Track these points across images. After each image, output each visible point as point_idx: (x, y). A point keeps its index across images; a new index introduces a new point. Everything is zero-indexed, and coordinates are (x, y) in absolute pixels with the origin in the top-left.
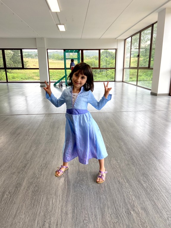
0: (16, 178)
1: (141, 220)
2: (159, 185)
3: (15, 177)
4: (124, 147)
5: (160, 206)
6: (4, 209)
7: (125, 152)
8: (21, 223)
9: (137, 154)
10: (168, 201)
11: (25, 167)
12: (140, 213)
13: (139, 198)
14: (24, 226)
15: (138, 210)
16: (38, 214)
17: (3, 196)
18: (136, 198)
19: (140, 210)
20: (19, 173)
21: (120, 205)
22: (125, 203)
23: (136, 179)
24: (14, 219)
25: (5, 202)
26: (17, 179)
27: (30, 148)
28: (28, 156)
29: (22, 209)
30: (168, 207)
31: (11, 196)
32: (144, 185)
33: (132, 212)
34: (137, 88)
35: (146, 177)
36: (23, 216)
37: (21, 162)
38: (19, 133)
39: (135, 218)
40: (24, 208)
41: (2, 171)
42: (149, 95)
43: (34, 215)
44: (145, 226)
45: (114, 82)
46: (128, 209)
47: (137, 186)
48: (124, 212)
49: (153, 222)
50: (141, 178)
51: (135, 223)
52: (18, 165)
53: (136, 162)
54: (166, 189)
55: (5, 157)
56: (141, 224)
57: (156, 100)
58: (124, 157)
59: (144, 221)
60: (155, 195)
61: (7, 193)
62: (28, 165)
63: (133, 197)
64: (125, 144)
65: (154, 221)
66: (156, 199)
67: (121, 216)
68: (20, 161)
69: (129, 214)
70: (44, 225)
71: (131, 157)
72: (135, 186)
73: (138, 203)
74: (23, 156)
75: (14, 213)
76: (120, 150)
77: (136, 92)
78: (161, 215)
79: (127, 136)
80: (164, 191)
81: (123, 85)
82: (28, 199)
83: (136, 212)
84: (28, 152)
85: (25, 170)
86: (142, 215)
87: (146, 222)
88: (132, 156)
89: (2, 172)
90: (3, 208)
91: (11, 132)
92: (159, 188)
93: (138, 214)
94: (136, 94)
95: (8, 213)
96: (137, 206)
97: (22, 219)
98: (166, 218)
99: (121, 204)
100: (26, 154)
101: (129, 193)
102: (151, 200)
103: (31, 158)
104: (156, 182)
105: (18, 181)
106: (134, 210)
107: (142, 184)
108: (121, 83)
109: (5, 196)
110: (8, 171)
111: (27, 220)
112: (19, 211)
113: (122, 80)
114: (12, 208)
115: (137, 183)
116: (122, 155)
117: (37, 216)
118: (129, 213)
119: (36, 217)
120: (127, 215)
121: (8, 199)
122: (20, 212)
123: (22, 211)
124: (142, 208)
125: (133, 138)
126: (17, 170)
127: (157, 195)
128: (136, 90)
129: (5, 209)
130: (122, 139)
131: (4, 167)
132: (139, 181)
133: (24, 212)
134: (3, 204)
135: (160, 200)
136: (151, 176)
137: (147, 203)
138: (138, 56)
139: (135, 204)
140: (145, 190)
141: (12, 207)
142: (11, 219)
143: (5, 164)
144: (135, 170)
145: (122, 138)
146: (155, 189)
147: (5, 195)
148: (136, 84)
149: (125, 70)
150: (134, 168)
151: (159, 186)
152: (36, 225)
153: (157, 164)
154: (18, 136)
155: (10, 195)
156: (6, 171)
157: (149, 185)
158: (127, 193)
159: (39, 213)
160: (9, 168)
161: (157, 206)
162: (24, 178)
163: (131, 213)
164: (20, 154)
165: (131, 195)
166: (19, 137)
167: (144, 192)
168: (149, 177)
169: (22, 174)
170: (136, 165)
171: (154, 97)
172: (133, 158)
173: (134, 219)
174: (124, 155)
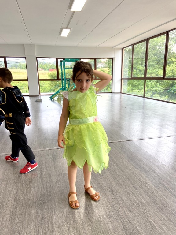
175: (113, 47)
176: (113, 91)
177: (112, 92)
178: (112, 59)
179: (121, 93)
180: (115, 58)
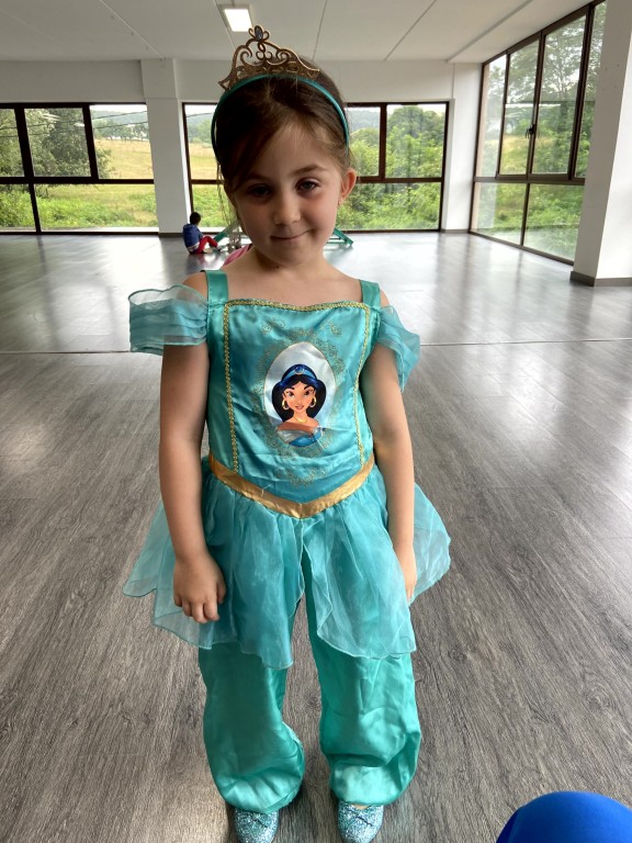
0: (98, 553)
1: (495, 678)
2: (564, 579)
3: (97, 550)
4: (456, 465)
5: (560, 639)
6: (67, 642)
7: (459, 480)
8: (124, 679)
9: (501, 486)
10: (590, 628)
11: (125, 520)
12: (494, 659)
13: (495, 616)
14: (133, 687)
15: (489, 650)
16: (174, 654)
17: (61, 604)
18: (485, 615)
19: (494, 651)
20: (107, 537)
21: (432, 633)
22: (449, 629)
23: (490, 561)
24: (100, 668)
25: (70, 622)
26: (102, 554)
27: (139, 461)
28: (132, 488)
29: (122, 640)
30: (586, 643)
31: (85, 606)
32: (516, 579)
33: (469, 656)
34: (521, 255)
35: (522, 556)
36: (129, 661)
37: (111, 506)
38: (97, 416)
39: (477, 671)
40: (129, 637)
41: (52, 530)
42: (564, 281)
43: (163, 657)
44: (509, 695)
45: (435, 236)
46: (457, 647)
47: (490, 582)
48: (443, 655)
49: (534, 686)
50: (508, 559)
51: (478, 686)
52: (102, 514)
53: (496, 511)
54: (588, 593)
55: (57, 490)
56: (497, 690)
57: (590, 301)
58: (454, 495)
59: (505, 682)
60: (547, 609)
61: (73, 596)
62: (135, 515)
63: (477, 615)
64: (462, 453)
65: (538, 683)
66: (549, 620)
67: (435, 664)
68: (109, 502)
69: (457, 660)
70: (194, 685)
71: (477, 496)
72: (484, 580)
73: (489, 631)
74: (116, 488)
75: (100, 653)
76: (442, 472)
77: (518, 273)
78: (561, 665)
79: (472, 428)
80: (580, 598)
81: (469, 245)
82: (141, 614)
83: (481, 656)
84: (133, 475)
85: (127, 530)
86: (500, 664)
87: (510, 683)
88: (481, 493)
89: (53, 535)
90: (63, 637)
91: (68, 412)
92: (563, 590)
93: (488, 661)
94: (518, 281)
95: (82, 652)
96: (485, 637)
97: (127, 669)
98: (579, 676)
99: (437, 632)
100: (126, 481)
101: (464, 600)
102: (535, 623)
103: (142, 495)
104: (556, 570)
105: (106, 563)
106: (474, 650)
107: (508, 578)
108: (462, 239)
109: (68, 605)
110: (70, 532)
111: (140, 672)
112: (113, 648)
113: (465, 227)
114: (91, 639)
115: (494, 572)
116: (450, 487)
117: (173, 662)
118: (458, 657)
119: (169, 664)
120: (454, 662)
121: (79, 615)
122: (117, 650)
123: (124, 646)
124: (502, 647)
125: (491, 437)
126: (100, 527)
127: (553, 608)
128: (520, 266)
129: (71, 642)
130: (451, 438)
131: (57, 518)
132: (499, 569)
133: (129, 650)
134: (61, 629)
135: (563, 624)
136: (541, 554)
137: (519, 631)
138: (533, 131)
139: (480, 634)
140: (518, 594)
141: (92, 636)
142: (89, 670)
143: (60, 511)
144: (488, 534)
145: (452, 436)
146: (551, 591)
147: (68, 603)
148: (518, 243)
149: (479, 185)
150: (486, 530)
151: (562, 583)
152: (170, 684)
153: (566, 519)
154: (95, 423)
155: (81, 603)
156: (66, 533)
157: (532, 579)
158: (458, 600)
159: (179, 653)
160: (73, 522)
161: (552, 641)
162: (124, 552)
163: (465, 657)
164: (105, 481)
165: (468, 607)
166: (99, 426)
167: (512, 599)
168: (534, 555)
169: (117, 540)
170: (495, 518)
171: (584, 291)
172: (487, 497)
173: (473, 675)
174: (456, 489)
175: (447, 60)
176: (443, 227)
177: (439, 230)
178: (447, 103)
179: (469, 231)
180: (454, 100)
